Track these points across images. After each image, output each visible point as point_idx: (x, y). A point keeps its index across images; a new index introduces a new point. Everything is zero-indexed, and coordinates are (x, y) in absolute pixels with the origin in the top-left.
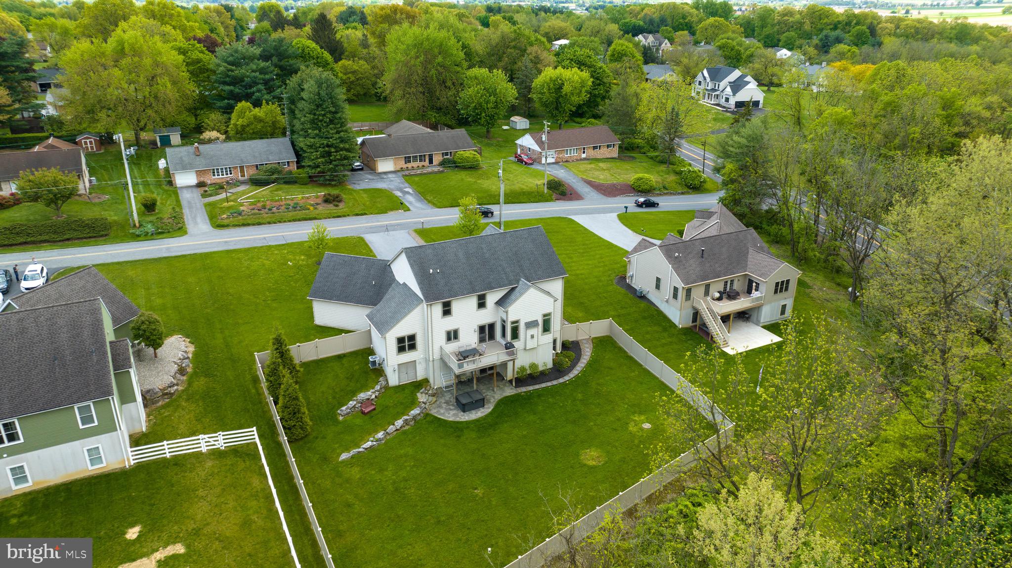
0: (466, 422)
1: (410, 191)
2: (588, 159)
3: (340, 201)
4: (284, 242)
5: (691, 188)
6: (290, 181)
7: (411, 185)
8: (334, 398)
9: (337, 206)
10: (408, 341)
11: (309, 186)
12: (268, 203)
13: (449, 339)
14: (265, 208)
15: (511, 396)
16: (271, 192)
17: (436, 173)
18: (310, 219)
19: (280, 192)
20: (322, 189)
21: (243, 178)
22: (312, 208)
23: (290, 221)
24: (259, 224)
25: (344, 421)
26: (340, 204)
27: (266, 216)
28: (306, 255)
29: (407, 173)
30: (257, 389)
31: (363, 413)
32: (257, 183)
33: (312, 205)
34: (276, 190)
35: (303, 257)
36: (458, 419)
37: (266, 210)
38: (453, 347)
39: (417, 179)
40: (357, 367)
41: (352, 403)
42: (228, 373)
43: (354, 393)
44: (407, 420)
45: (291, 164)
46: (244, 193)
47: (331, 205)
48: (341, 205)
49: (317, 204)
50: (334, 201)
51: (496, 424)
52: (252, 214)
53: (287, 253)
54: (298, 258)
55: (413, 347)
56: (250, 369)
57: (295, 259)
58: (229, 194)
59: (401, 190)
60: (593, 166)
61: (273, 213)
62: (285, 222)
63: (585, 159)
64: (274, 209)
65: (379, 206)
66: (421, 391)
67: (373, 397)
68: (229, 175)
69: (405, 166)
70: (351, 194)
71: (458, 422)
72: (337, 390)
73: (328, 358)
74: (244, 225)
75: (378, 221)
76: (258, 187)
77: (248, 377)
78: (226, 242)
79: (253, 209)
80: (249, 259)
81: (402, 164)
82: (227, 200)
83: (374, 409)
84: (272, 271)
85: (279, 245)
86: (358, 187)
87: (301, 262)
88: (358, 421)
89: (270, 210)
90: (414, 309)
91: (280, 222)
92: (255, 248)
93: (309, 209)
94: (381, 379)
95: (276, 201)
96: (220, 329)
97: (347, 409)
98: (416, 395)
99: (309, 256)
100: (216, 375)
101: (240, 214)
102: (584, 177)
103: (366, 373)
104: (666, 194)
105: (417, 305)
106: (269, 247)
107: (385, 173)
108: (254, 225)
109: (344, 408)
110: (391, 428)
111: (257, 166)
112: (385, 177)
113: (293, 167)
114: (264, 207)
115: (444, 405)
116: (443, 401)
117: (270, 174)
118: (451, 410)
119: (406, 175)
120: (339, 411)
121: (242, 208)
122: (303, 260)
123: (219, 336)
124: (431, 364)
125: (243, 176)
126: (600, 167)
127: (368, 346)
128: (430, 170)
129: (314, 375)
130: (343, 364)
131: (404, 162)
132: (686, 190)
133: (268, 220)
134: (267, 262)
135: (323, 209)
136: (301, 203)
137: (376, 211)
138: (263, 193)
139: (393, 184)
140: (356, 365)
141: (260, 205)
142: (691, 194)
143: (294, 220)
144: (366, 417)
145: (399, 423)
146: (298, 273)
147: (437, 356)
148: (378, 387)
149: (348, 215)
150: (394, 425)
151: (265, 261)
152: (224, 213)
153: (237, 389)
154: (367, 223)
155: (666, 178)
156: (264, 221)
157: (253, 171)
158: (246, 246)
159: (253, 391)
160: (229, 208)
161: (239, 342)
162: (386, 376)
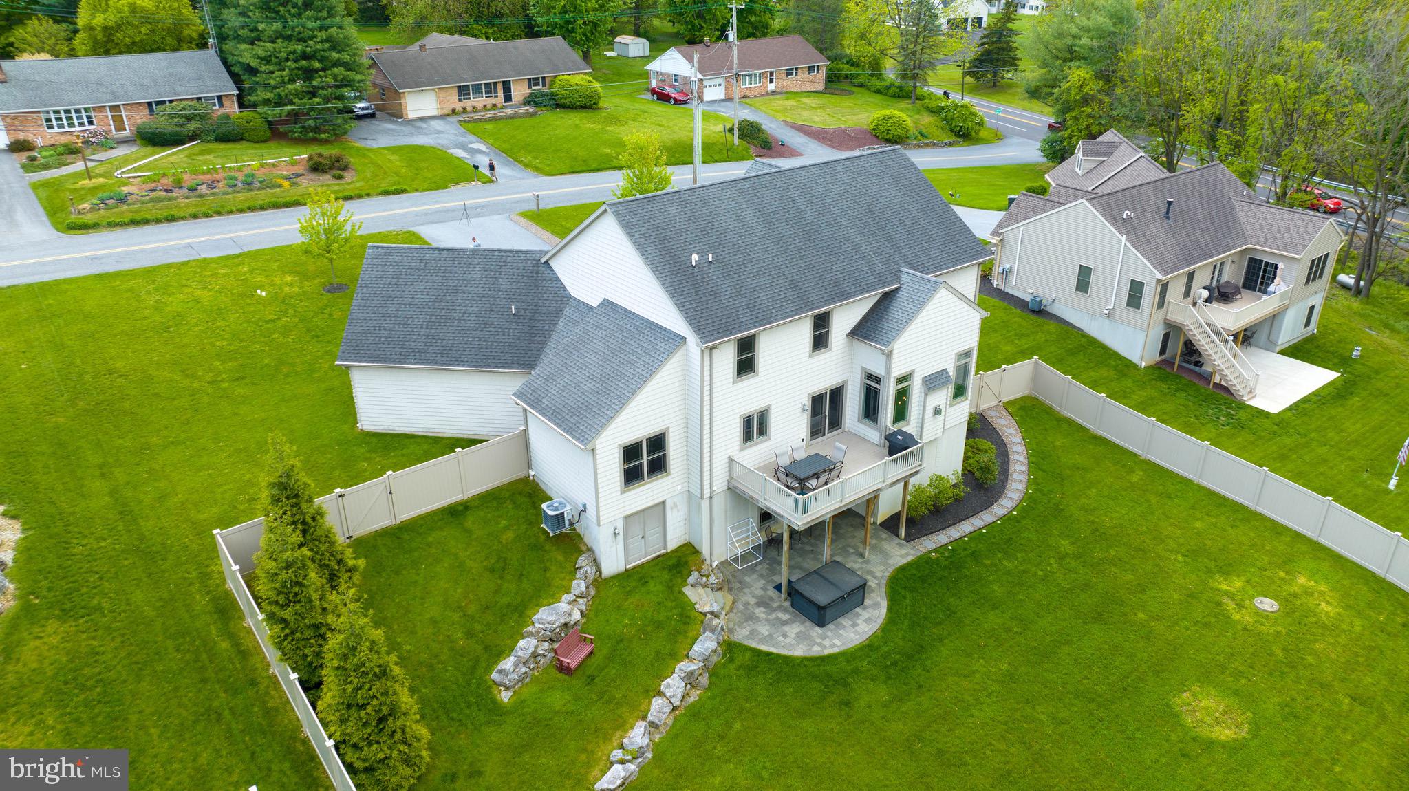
0: (843, 654)
1: (483, 148)
2: (780, 93)
3: (345, 168)
4: (238, 251)
5: (960, 136)
6: (229, 136)
7: (480, 137)
8: (470, 634)
9: (340, 177)
10: (649, 453)
11: (272, 144)
12: (185, 177)
13: (747, 436)
14: (181, 187)
15: (910, 564)
16: (189, 156)
17: (521, 116)
18: (286, 205)
19: (210, 157)
20: (302, 149)
21: (121, 134)
22: (286, 183)
23: (241, 211)
24: (171, 219)
25: (519, 704)
26: (345, 174)
27: (183, 202)
28: (297, 273)
29: (466, 117)
30: (233, 638)
31: (564, 669)
32: (154, 139)
33: (287, 178)
34: (202, 153)
35: (289, 278)
36: (816, 651)
37: (185, 191)
38: (757, 454)
39: (489, 127)
40: (509, 536)
41: (526, 645)
42: (138, 597)
43: (519, 612)
44: (691, 673)
45: (226, 102)
46: (126, 160)
47: (327, 177)
48: (349, 176)
49: (297, 175)
50: (330, 168)
51: (921, 648)
52: (152, 200)
53: (251, 271)
54: (277, 280)
55: (658, 466)
56: (205, 576)
57: (272, 284)
58: (90, 164)
59: (463, 147)
60: (792, 103)
61: (201, 196)
62: (230, 212)
63: (774, 93)
64: (203, 189)
65: (429, 175)
66: (691, 579)
67: (576, 616)
68: (87, 127)
69: (459, 106)
70: (364, 156)
71: (823, 660)
72: (472, 609)
73: (422, 518)
74: (134, 223)
75: (436, 202)
76: (157, 149)
77: (201, 601)
78: (94, 258)
79: (154, 190)
80: (157, 290)
81: (452, 100)
82: (88, 174)
83: (591, 653)
84: (220, 311)
85: (228, 258)
86: (375, 145)
87: (287, 289)
88: (558, 699)
89: (192, 190)
90: (661, 364)
91: (219, 213)
92: (169, 266)
93: (280, 186)
94: (582, 561)
95: (204, 173)
96: (101, 467)
97: (516, 665)
98: (681, 592)
99: (304, 275)
100: (98, 609)
101: (123, 200)
102: (788, 120)
103: (536, 547)
104: (927, 145)
105: (670, 353)
106: (204, 263)
107: (423, 119)
108: (158, 221)
109: (508, 664)
110: (658, 708)
111: (150, 104)
112: (424, 125)
113: (232, 108)
114: (178, 185)
115: (760, 612)
116: (753, 601)
117: (181, 121)
118: (785, 623)
119: (465, 121)
120: (494, 676)
121: (125, 189)
122: (291, 285)
123: (97, 485)
124: (705, 505)
125: (121, 128)
126: (806, 104)
127: (521, 474)
128: (510, 112)
129: (397, 573)
130: (468, 532)
131: (456, 98)
132: (954, 138)
133: (191, 210)
134: (204, 295)
135: (309, 184)
136: (261, 174)
137: (426, 185)
138: (172, 159)
139: (445, 136)
140: (506, 528)
141: (167, 182)
142: (962, 145)
143: (251, 209)
144: (577, 682)
145: (674, 686)
146: (285, 313)
147: (720, 484)
148: (579, 586)
149: (368, 195)
150: (660, 693)
151: (199, 293)
152: (82, 200)
153: (169, 643)
154: (412, 206)
155: (919, 119)
156: (181, 213)
157: (143, 118)
158: (148, 263)
159: (225, 645)
160: (94, 190)
161: (162, 498)
162: (590, 550)
